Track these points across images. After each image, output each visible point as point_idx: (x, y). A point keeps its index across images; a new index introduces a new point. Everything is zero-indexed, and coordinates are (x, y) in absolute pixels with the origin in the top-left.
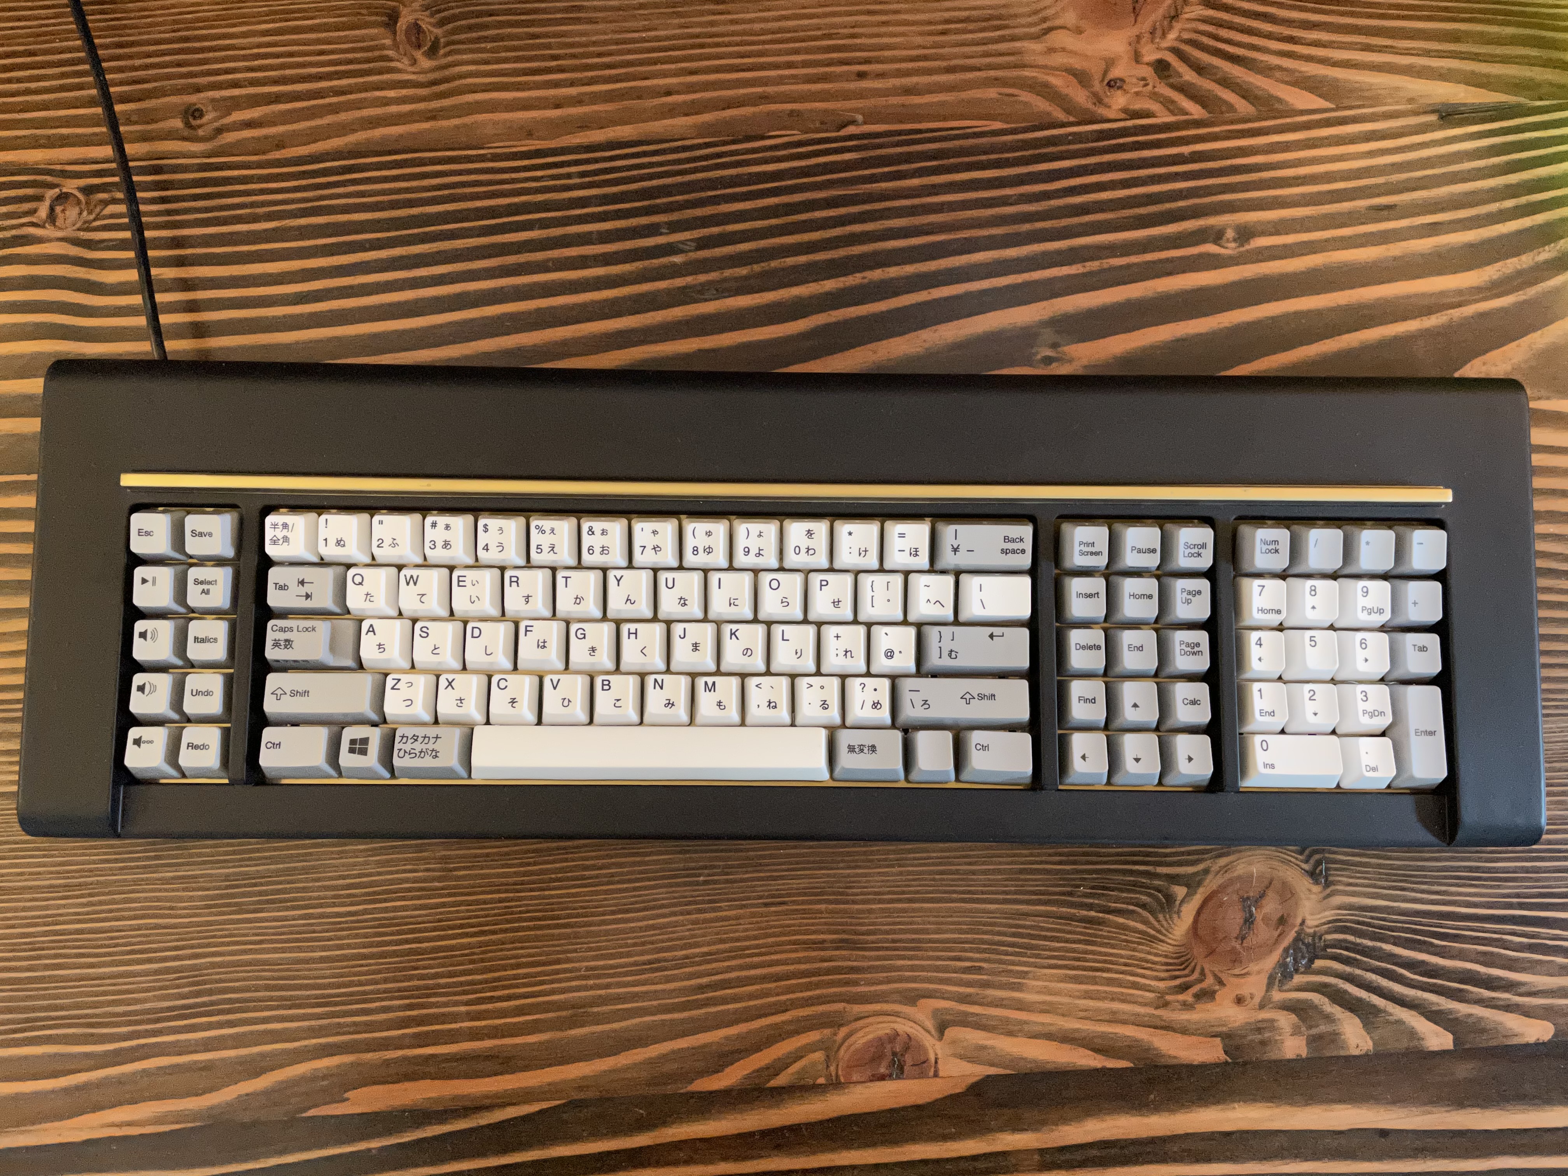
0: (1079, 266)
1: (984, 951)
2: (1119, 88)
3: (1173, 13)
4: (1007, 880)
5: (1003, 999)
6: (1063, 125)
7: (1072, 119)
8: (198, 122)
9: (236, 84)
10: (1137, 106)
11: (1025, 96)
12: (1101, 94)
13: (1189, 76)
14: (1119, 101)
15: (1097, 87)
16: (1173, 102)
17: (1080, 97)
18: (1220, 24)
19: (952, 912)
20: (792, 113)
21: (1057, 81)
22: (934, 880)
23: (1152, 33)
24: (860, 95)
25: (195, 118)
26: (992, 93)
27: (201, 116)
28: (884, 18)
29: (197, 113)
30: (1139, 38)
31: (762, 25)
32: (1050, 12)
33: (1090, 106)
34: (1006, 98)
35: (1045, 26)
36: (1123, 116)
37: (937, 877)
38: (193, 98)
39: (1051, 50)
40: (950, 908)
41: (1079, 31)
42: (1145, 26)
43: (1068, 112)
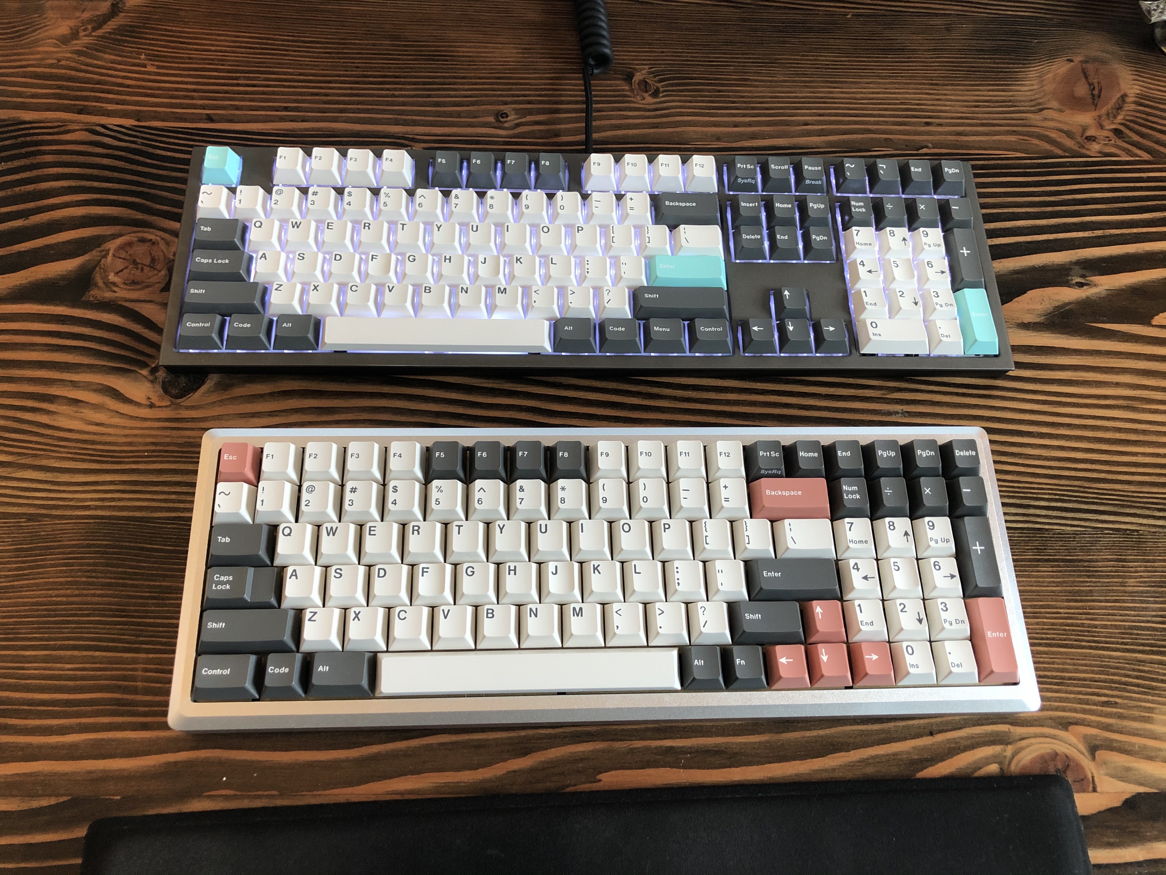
0: (1090, 232)
1: (1116, 689)
2: (1094, 141)
3: (1118, 106)
4: (1123, 633)
5: (1138, 729)
6: (1062, 157)
7: (1067, 154)
8: (505, 119)
9: (530, 102)
10: (1107, 150)
11: (1035, 141)
12: (1083, 143)
13: (1136, 138)
14: (1095, 147)
15: (1079, 139)
16: (1129, 150)
17: (1069, 143)
18: (1148, 114)
19: (1085, 656)
20: (886, 139)
21: (1053, 135)
22: (1065, 630)
23: (1108, 114)
24: (928, 133)
25: (503, 118)
26: (1013, 138)
27: (507, 116)
28: (937, 97)
29: (505, 115)
30: (1100, 117)
31: (862, 95)
32: (1041, 101)
33: (1077, 149)
34: (1022, 141)
35: (1040, 107)
36: (1100, 155)
37: (1067, 628)
38: (502, 107)
39: (1045, 119)
40: (1082, 653)
41: (1061, 111)
42: (1104, 111)
43: (1065, 151)
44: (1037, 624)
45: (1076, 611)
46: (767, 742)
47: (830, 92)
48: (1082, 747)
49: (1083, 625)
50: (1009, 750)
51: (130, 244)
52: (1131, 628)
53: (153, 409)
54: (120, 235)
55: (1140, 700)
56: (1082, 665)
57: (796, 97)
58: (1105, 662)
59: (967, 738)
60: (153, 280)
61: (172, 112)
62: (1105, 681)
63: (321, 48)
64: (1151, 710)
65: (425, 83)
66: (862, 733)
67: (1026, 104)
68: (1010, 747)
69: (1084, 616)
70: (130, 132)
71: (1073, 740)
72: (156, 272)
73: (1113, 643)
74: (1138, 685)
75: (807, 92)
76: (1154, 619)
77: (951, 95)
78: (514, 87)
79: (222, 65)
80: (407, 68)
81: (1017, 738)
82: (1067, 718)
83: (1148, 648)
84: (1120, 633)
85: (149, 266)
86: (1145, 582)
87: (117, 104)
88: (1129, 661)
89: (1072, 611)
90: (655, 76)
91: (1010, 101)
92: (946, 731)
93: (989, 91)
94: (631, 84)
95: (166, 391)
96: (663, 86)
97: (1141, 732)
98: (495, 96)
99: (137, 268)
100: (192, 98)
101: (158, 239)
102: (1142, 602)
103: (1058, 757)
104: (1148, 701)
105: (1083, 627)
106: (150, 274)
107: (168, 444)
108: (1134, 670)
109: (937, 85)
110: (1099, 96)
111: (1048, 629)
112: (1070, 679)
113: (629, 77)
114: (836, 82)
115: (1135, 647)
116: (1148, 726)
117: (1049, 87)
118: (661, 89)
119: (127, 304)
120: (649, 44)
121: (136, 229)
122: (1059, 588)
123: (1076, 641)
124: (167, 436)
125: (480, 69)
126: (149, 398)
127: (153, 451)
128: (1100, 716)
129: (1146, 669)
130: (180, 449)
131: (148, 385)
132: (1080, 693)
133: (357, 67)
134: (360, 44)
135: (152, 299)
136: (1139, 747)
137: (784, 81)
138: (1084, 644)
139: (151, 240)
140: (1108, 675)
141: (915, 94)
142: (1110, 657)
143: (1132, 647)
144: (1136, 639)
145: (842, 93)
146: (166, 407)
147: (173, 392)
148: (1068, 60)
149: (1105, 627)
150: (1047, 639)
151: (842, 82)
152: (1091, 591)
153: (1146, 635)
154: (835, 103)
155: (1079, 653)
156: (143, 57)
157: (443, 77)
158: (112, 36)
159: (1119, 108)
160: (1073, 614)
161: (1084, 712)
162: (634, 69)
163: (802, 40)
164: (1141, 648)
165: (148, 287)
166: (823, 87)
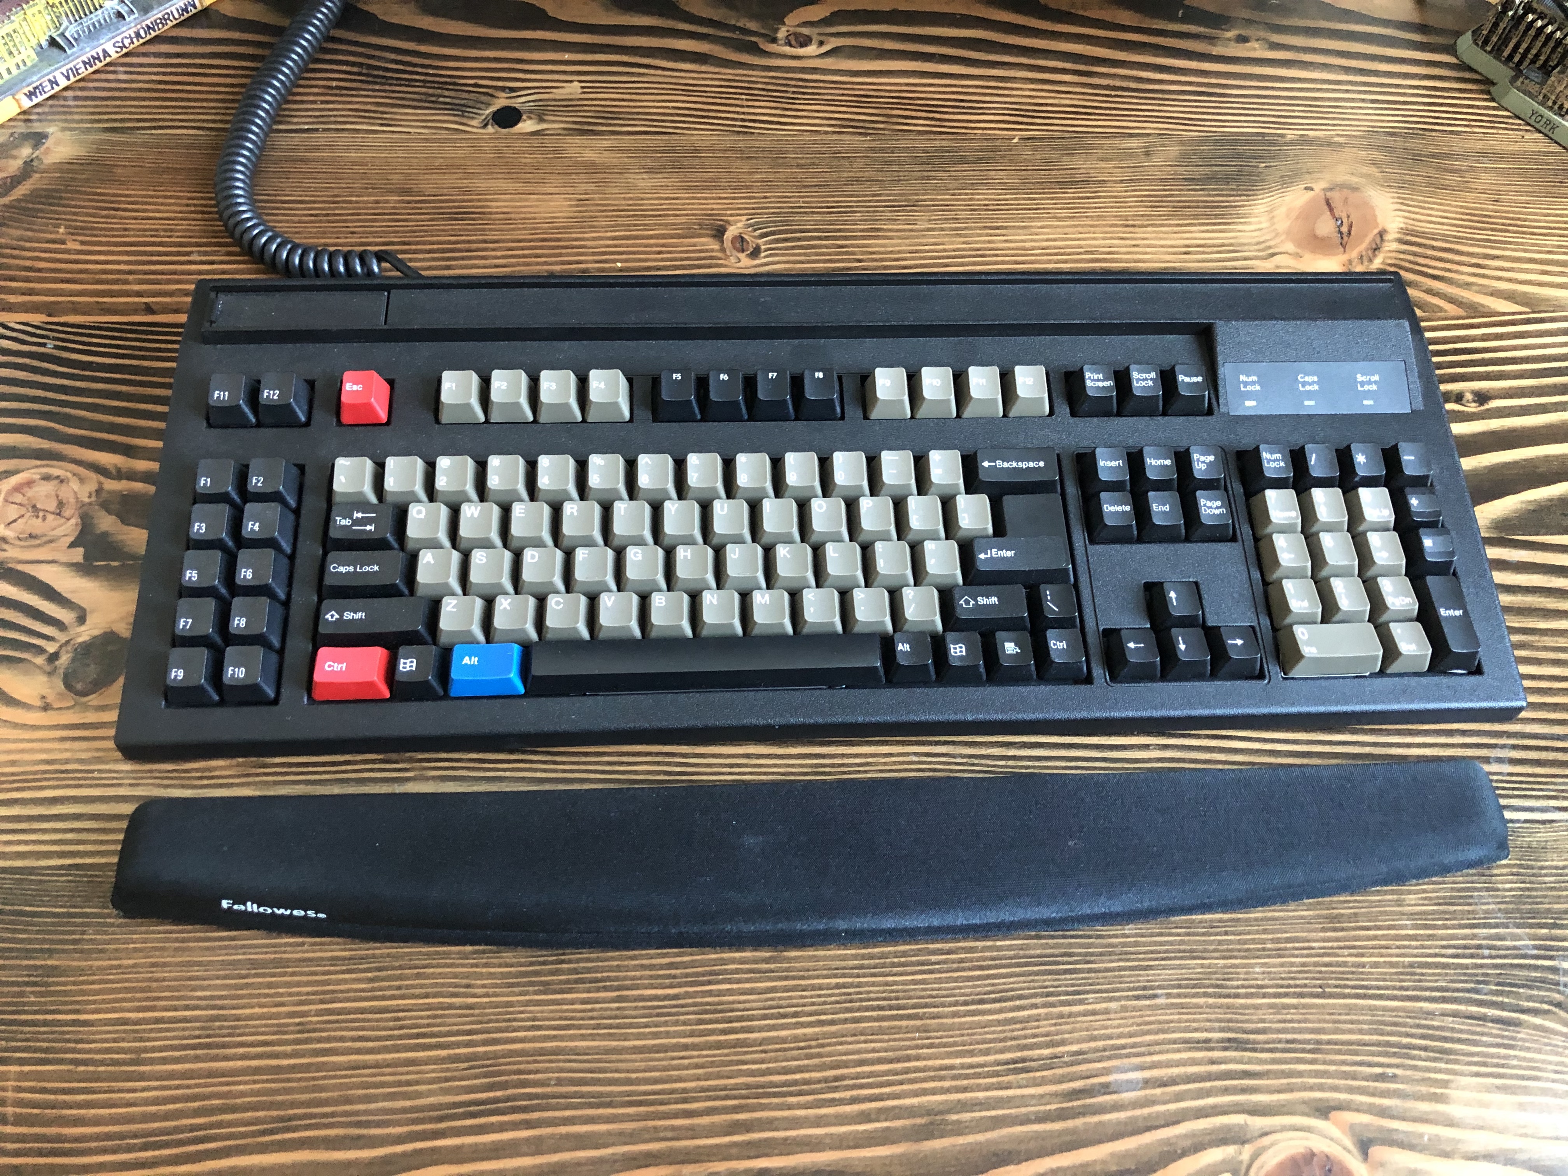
44: (1282, 965)
45: (1335, 944)
46: (902, 1155)
47: (989, 242)
48: (1348, 1143)
49: (1345, 964)
50: (1247, 1152)
51: (30, 483)
52: (1411, 965)
53: (49, 712)
54: (16, 472)
55: (1428, 1070)
56: (1345, 1022)
57: (945, 250)
58: (1378, 1016)
59: (1186, 1136)
60: (58, 532)
61: (97, 302)
62: (1379, 1044)
63: (305, 209)
64: (1445, 1084)
65: (444, 251)
66: (1037, 1136)
67: (1252, 248)
68: (1246, 1146)
69: (1346, 952)
70: (39, 332)
71: (1336, 1132)
72: (63, 520)
73: (1387, 988)
74: (1425, 1049)
75: (959, 243)
76: (1444, 951)
77: (1152, 239)
78: (564, 251)
79: (170, 237)
80: (421, 231)
81: (1256, 1134)
82: (1327, 1100)
83: (1438, 994)
84: (1396, 973)
85: (53, 513)
86: (1430, 899)
87: (23, 294)
88: (1410, 1013)
89: (1330, 944)
90: (755, 230)
91: (1231, 245)
92: (1157, 1127)
93: (1203, 232)
94: (722, 242)
95: (68, 686)
96: (766, 243)
97: (1431, 1117)
98: (538, 264)
99: (37, 517)
100: (126, 282)
101: (69, 475)
102: (1426, 927)
103: (1315, 1159)
104: (1440, 1071)
105: (1345, 966)
106: (55, 523)
107: (67, 761)
108: (1418, 1026)
109: (1134, 226)
110: (1349, 233)
111: (1296, 972)
112: (1329, 1042)
113: (719, 233)
114: (998, 228)
115: (1418, 993)
116: (1440, 1107)
117: (1283, 225)
118: (763, 247)
119: (20, 567)
120: (747, 187)
121: (38, 462)
122: (1311, 913)
123: (1336, 986)
124: (67, 750)
125: (520, 229)
126: (44, 697)
127: (45, 772)
128: (1373, 1095)
129: (1435, 1023)
130: (83, 768)
131: (43, 678)
132: (1344, 1063)
133: (353, 233)
134: (357, 202)
135: (56, 558)
136: (1429, 1139)
137: (929, 230)
138: (1347, 991)
139: (58, 477)
140: (1382, 1034)
141: (1104, 239)
142: (1384, 1009)
143: (1414, 993)
144: (1420, 981)
145: (1006, 241)
146: (68, 708)
147: (79, 686)
148: (1306, 188)
149: (1376, 965)
150: (1296, 986)
151: (1006, 228)
152: (1355, 914)
153: (1433, 974)
154: (997, 255)
155: (1340, 1005)
156: (62, 230)
157: (469, 242)
158: (24, 205)
159: (1376, 249)
160: (1332, 948)
161: (1351, 1090)
162: (727, 221)
163: (953, 174)
164: (1427, 994)
165: (51, 541)
166: (980, 235)
